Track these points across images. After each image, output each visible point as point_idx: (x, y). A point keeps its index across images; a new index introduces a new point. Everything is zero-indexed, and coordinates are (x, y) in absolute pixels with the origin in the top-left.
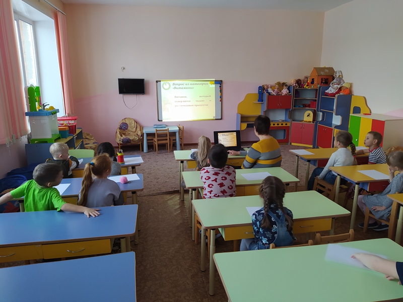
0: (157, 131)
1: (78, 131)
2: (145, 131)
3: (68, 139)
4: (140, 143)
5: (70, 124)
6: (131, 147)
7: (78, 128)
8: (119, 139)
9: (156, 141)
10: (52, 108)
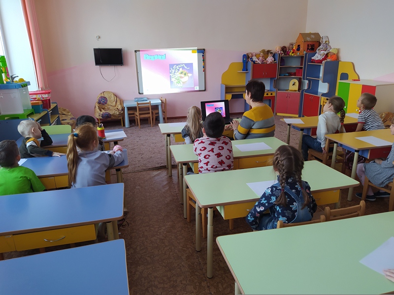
0: (138, 104)
1: (53, 106)
2: (126, 105)
3: (43, 114)
4: (121, 118)
5: (43, 98)
6: (112, 122)
7: (53, 103)
8: (98, 114)
9: (138, 115)
10: (22, 80)
